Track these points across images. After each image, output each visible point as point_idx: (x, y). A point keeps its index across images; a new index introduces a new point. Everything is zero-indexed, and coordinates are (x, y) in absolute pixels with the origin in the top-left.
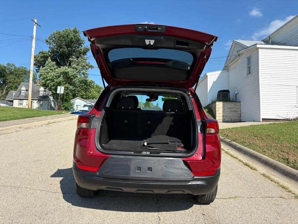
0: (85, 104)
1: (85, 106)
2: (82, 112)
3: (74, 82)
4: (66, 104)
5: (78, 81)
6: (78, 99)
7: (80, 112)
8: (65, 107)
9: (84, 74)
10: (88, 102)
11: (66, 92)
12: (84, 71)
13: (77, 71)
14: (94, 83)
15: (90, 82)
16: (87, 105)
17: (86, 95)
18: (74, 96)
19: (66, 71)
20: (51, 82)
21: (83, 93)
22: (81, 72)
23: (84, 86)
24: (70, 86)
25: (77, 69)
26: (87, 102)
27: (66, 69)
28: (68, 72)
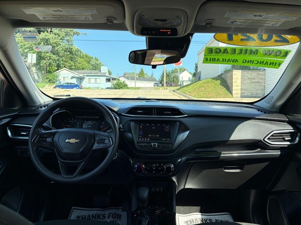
0: (73, 76)
1: (72, 77)
2: (67, 84)
3: (57, 50)
4: (50, 76)
5: (61, 49)
6: (65, 70)
7: (65, 85)
8: (49, 79)
9: (68, 41)
10: (76, 73)
11: (49, 62)
12: (68, 38)
13: (59, 38)
14: (80, 51)
15: (76, 50)
16: (75, 76)
17: (75, 66)
18: (59, 67)
19: (47, 37)
20: (29, 51)
21: (72, 63)
22: (65, 39)
23: (69, 55)
24: (53, 55)
25: (59, 36)
26: (74, 73)
27: (46, 35)
28: (49, 39)
